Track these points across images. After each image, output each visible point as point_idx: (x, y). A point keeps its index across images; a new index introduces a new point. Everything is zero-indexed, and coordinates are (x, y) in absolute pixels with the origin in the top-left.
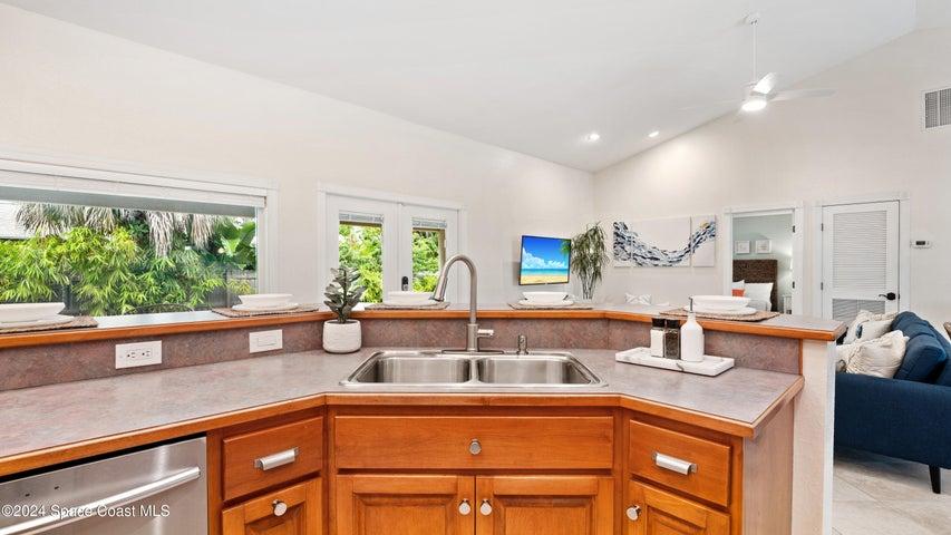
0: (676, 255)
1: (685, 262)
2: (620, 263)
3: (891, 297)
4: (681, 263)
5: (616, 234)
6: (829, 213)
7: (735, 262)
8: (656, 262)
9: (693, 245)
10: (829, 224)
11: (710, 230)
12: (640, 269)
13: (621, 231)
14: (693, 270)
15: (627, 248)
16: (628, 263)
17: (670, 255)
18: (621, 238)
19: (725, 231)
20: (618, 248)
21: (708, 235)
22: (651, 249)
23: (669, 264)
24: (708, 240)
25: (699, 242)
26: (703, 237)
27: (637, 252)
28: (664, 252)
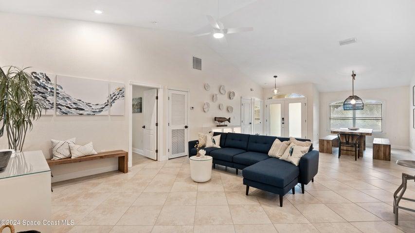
0: (99, 107)
1: (104, 112)
3: (186, 127)
4: (102, 113)
8: (81, 112)
9: (111, 101)
10: (170, 97)
11: (121, 92)
13: (42, 83)
14: (110, 117)
15: (50, 98)
17: (93, 107)
21: (121, 96)
22: (76, 101)
23: (92, 113)
24: (121, 98)
25: (115, 99)
26: (118, 96)
27: (61, 102)
28: (88, 104)
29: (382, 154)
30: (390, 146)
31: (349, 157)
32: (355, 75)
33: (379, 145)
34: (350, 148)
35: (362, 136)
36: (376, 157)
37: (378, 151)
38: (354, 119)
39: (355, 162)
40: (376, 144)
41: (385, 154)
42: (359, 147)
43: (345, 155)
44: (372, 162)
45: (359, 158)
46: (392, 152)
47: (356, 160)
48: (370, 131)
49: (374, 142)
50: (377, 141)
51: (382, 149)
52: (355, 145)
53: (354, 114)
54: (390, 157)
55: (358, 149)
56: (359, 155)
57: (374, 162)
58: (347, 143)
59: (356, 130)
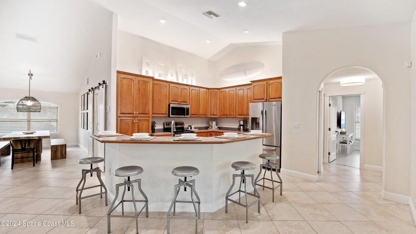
29: (59, 154)
30: (66, 145)
31: (25, 165)
32: (32, 75)
33: (57, 146)
34: (25, 155)
35: (39, 140)
36: (54, 157)
37: (56, 152)
38: (29, 121)
39: (33, 168)
40: (54, 146)
41: (61, 154)
42: (36, 152)
43: (20, 163)
44: (50, 164)
45: (37, 163)
46: (68, 149)
47: (34, 166)
48: (46, 133)
49: (52, 144)
50: (54, 142)
51: (59, 149)
52: (33, 150)
53: (29, 116)
54: (66, 155)
55: (36, 154)
56: (36, 159)
57: (52, 163)
58: (23, 149)
59: (32, 133)
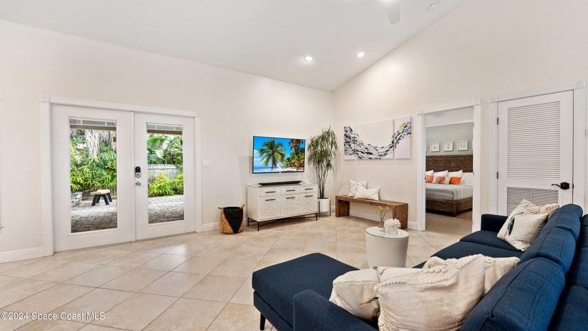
0: (384, 150)
1: (389, 156)
2: (349, 157)
3: (565, 186)
4: (387, 157)
5: (346, 135)
6: (504, 108)
7: (427, 157)
8: (371, 156)
9: (395, 141)
10: (504, 118)
11: (407, 129)
12: (361, 162)
13: (348, 134)
14: (395, 161)
15: (352, 145)
16: (353, 157)
17: (380, 150)
18: (349, 139)
19: (418, 130)
20: (347, 146)
21: (405, 133)
22: (367, 146)
23: (379, 157)
24: (406, 136)
25: (399, 139)
26: (402, 134)
27: (358, 148)
28: (375, 148)
